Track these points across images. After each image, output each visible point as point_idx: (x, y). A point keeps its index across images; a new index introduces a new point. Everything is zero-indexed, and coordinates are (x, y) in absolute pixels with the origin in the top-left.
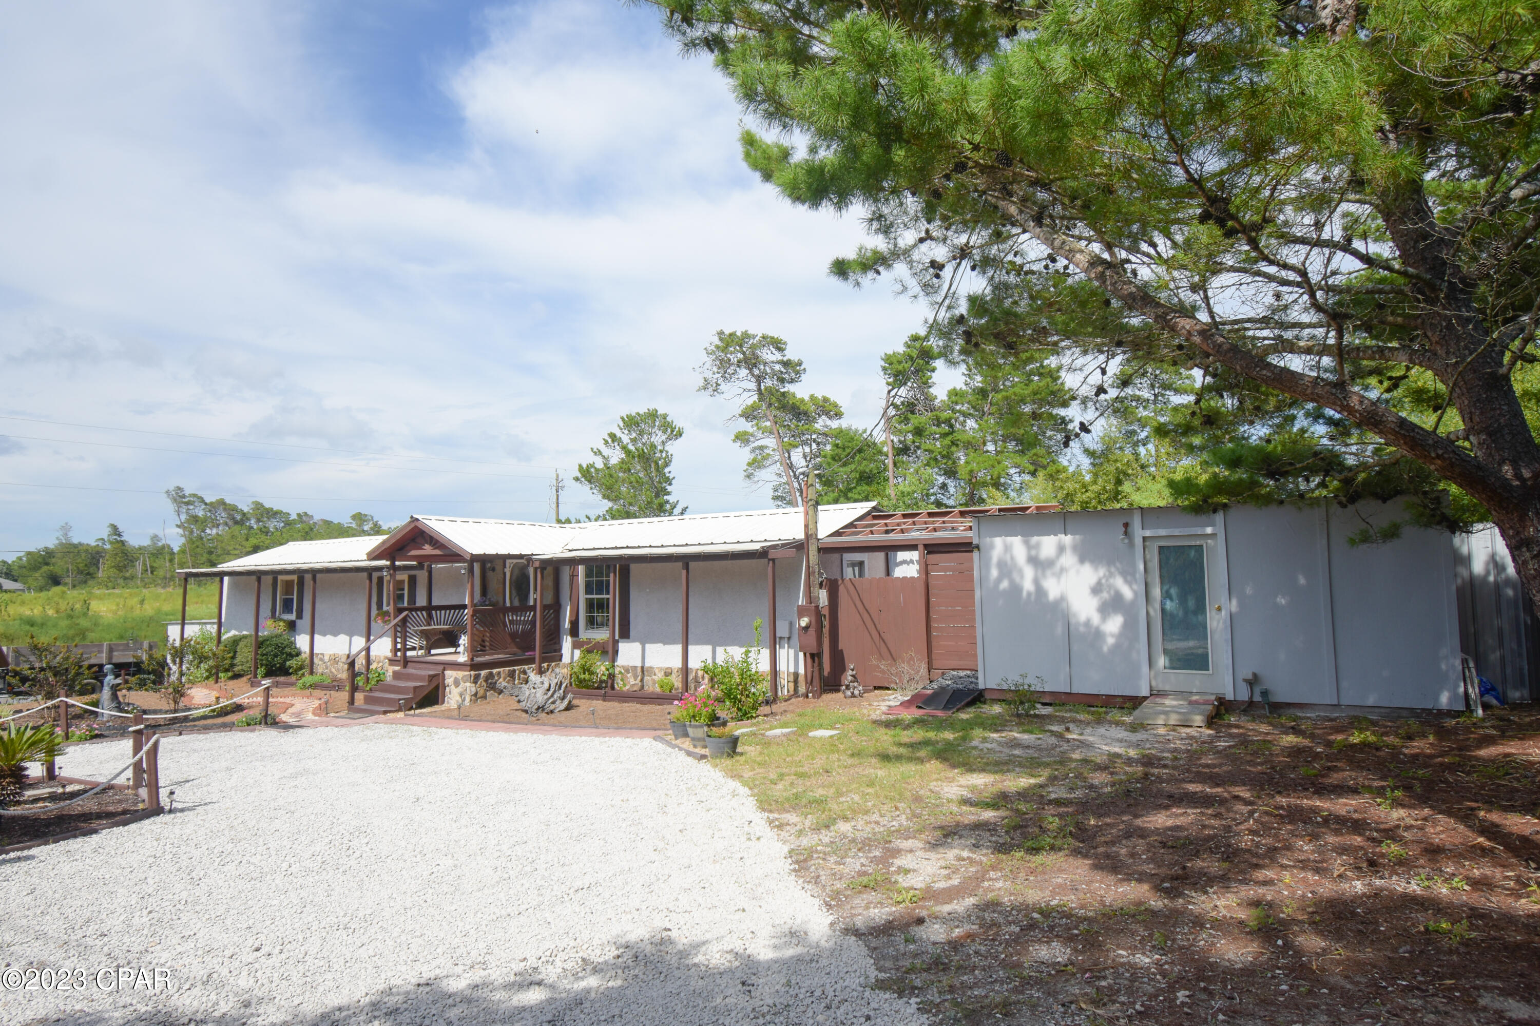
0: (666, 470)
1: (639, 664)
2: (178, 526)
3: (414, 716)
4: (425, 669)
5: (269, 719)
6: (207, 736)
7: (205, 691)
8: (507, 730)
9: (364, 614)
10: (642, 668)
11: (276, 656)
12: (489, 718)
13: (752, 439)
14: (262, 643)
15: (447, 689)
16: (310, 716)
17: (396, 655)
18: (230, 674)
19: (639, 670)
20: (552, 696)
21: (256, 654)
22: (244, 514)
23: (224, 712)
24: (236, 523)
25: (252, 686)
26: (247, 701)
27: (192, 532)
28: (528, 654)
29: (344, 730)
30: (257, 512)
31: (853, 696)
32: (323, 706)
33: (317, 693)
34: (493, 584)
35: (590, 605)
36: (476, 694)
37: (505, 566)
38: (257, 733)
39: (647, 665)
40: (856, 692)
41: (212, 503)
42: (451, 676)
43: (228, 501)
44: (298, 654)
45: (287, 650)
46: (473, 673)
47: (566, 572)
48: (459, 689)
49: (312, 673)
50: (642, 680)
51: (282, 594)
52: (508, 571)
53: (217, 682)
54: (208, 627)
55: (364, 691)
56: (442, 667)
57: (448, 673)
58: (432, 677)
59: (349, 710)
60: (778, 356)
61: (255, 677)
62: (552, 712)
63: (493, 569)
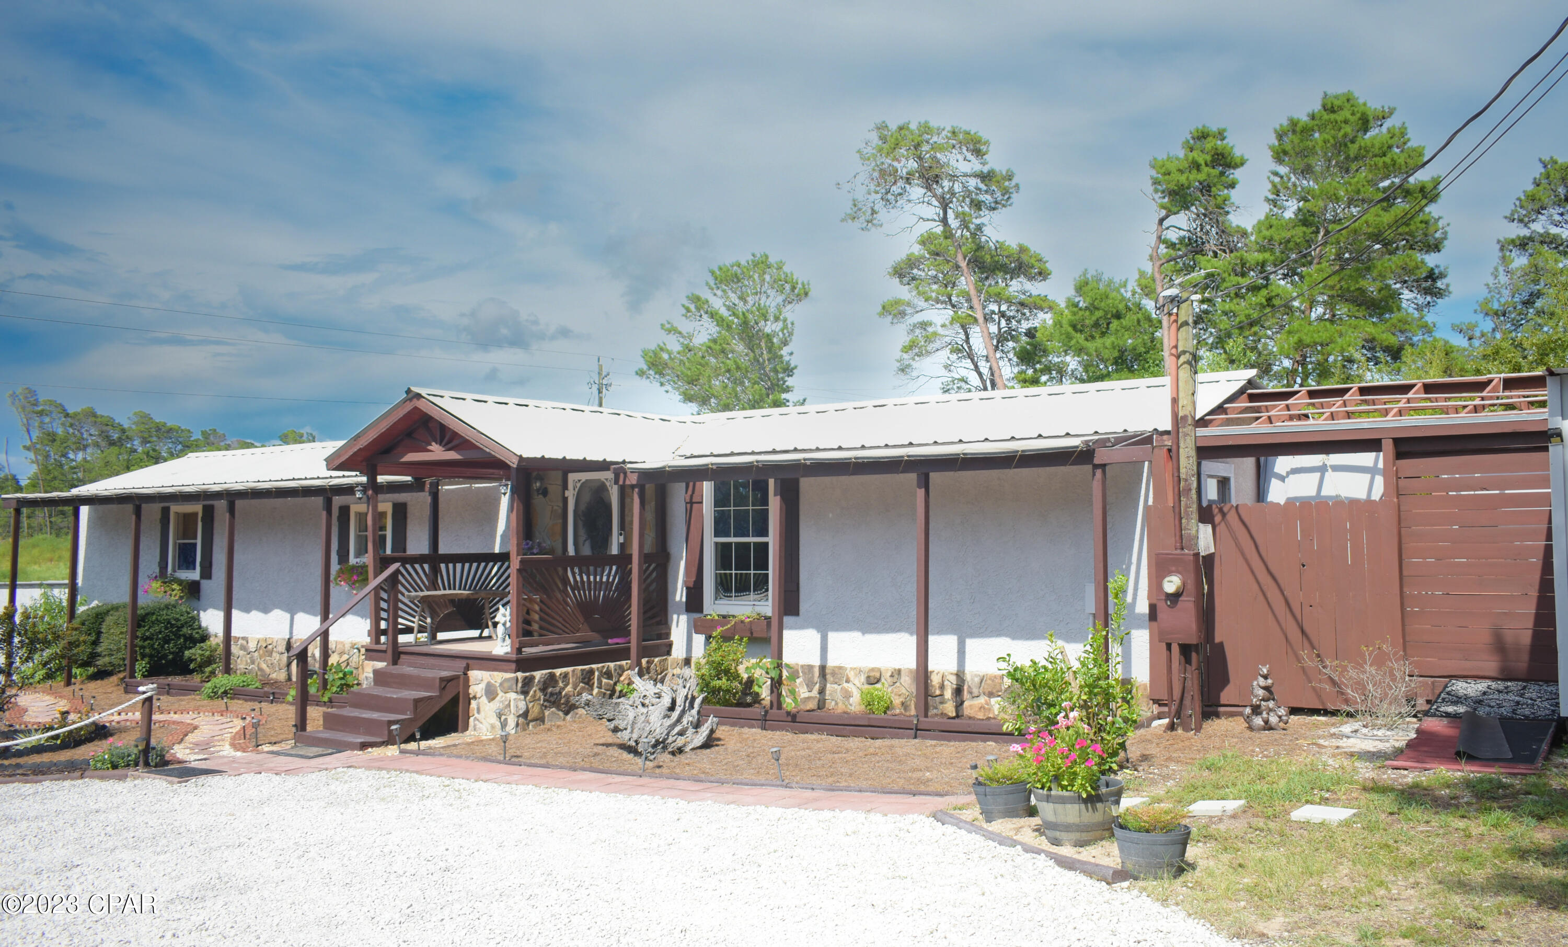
0: (784, 352)
1: (816, 662)
2: (27, 448)
3: (418, 753)
4: (432, 667)
5: (152, 756)
6: (39, 787)
7: (48, 699)
8: (607, 788)
9: (318, 571)
10: (823, 668)
11: (167, 641)
12: (562, 760)
13: (909, 310)
14: (144, 618)
15: (474, 704)
16: (227, 750)
17: (378, 641)
18: (91, 670)
19: (817, 672)
20: (679, 720)
21: (134, 636)
22: (123, 431)
23: (74, 740)
24: (112, 443)
25: (127, 691)
26: (116, 718)
27: (47, 456)
28: (614, 642)
29: (291, 781)
30: (142, 428)
31: (1268, 727)
32: (250, 731)
33: (237, 705)
34: (545, 518)
35: (723, 553)
36: (525, 714)
37: (565, 487)
38: (129, 783)
39: (831, 663)
40: (1273, 719)
41: (76, 414)
42: (479, 679)
43: (99, 412)
44: (204, 638)
45: (186, 631)
46: (520, 675)
47: (678, 495)
48: (496, 705)
49: (228, 670)
50: (822, 691)
51: (177, 537)
52: (571, 495)
53: (68, 683)
54: (56, 592)
55: (318, 703)
56: (463, 664)
57: (474, 674)
58: (446, 682)
59: (297, 739)
60: (975, 165)
61: (132, 676)
62: (680, 750)
63: (545, 492)
